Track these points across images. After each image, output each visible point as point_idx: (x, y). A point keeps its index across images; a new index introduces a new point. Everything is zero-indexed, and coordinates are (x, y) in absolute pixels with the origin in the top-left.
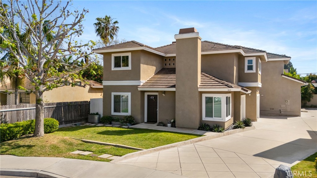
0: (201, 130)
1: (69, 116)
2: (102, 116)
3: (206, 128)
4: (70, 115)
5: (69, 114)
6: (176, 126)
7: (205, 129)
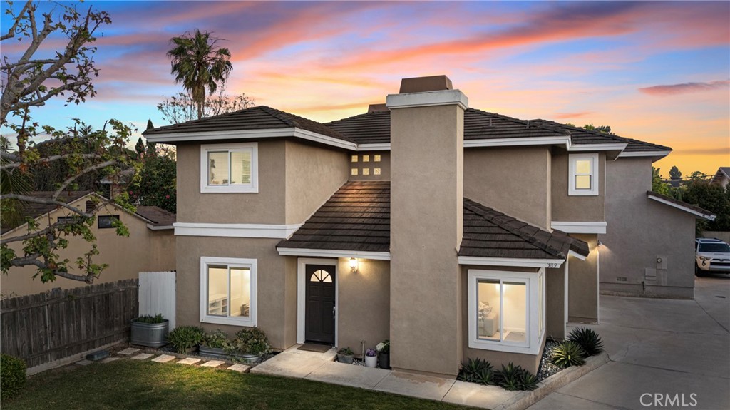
0: (467, 381)
1: (68, 331)
2: (172, 325)
3: (481, 374)
4: (72, 329)
5: (68, 327)
6: (391, 365)
7: (479, 378)
